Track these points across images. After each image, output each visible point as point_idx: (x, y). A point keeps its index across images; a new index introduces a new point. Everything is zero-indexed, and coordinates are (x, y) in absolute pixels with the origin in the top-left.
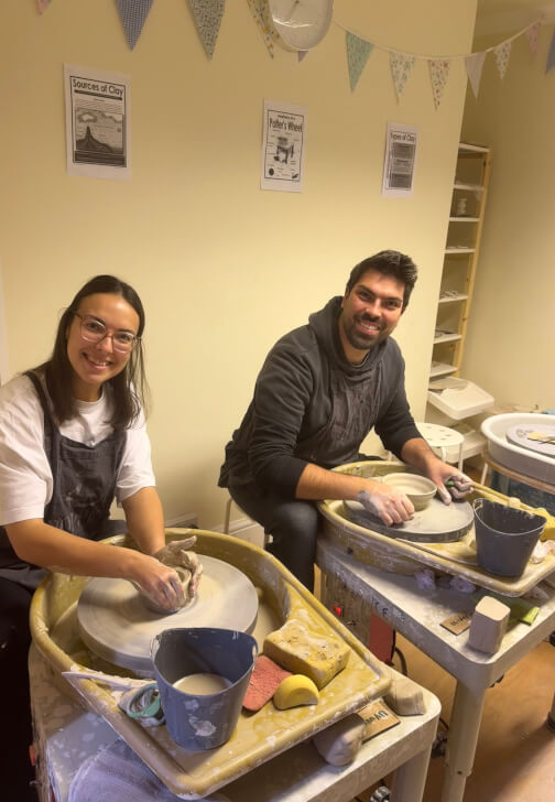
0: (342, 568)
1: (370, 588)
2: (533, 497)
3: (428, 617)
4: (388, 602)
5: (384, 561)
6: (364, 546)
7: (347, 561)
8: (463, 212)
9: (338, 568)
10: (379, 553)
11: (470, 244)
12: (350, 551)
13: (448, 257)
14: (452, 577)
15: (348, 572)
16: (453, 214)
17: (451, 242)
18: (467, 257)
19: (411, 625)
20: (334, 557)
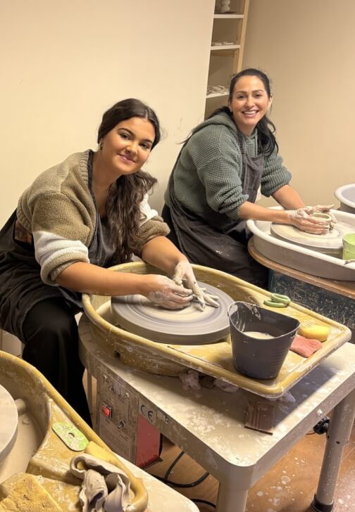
0: (109, 371)
1: (137, 391)
2: (296, 288)
3: (191, 419)
4: (153, 405)
5: (150, 363)
6: (129, 349)
7: (114, 365)
8: (228, 9)
9: (106, 372)
10: (144, 357)
11: (235, 40)
12: (118, 355)
13: (213, 53)
14: (213, 379)
15: (115, 375)
16: (217, 11)
17: (216, 38)
18: (232, 53)
19: (174, 427)
20: (101, 361)
